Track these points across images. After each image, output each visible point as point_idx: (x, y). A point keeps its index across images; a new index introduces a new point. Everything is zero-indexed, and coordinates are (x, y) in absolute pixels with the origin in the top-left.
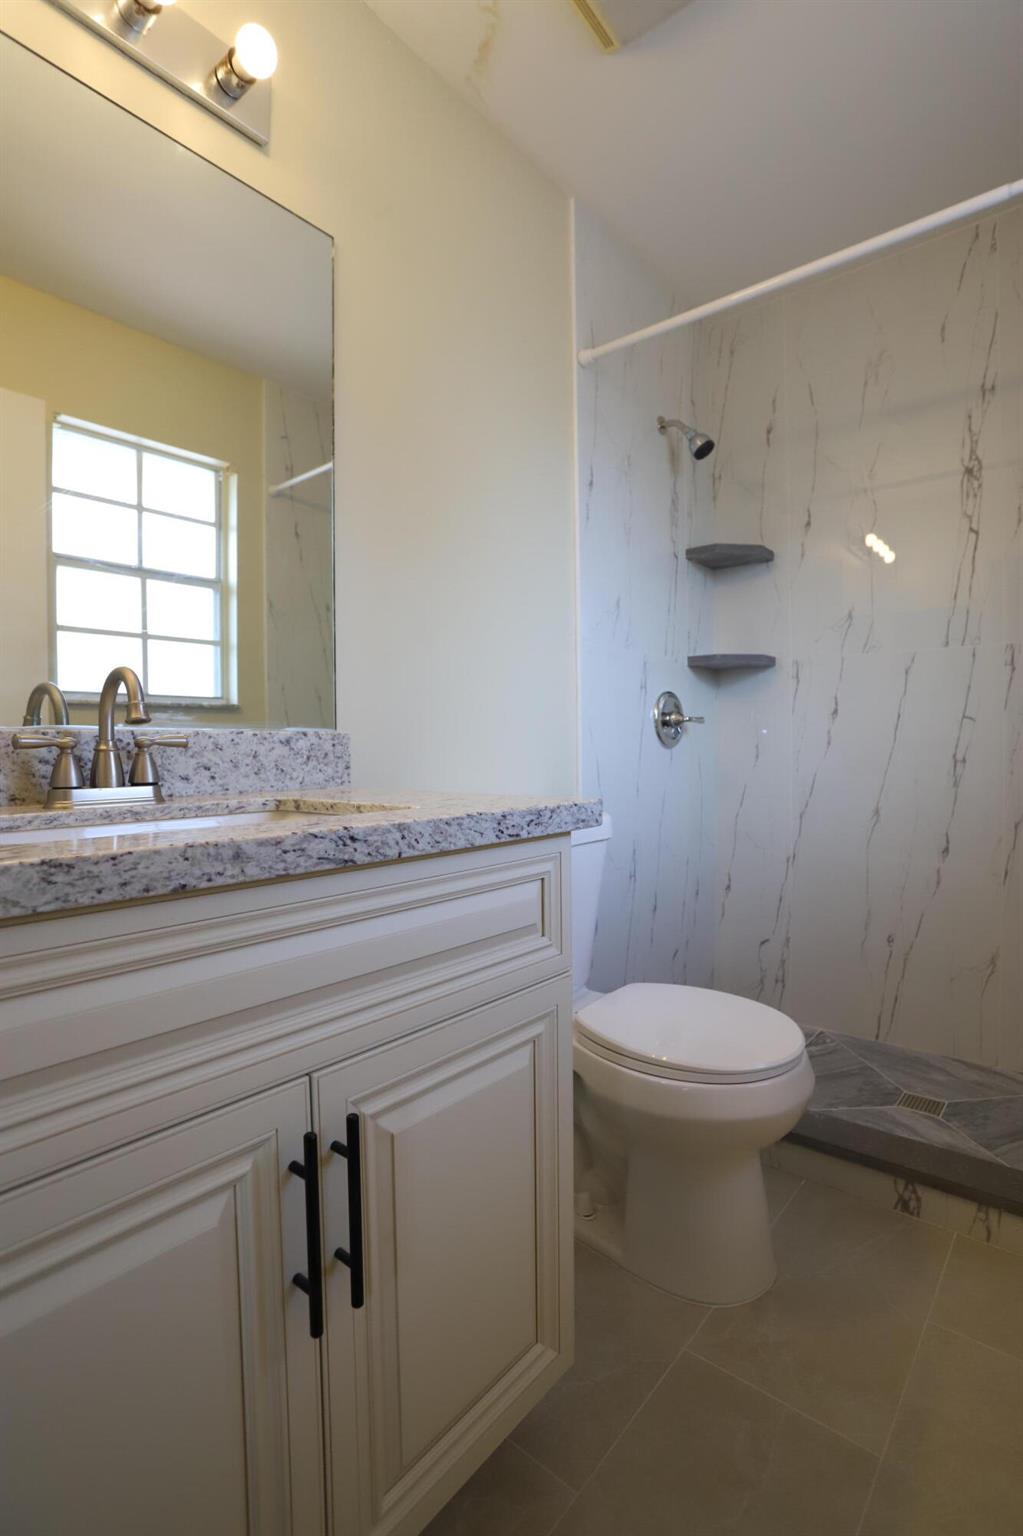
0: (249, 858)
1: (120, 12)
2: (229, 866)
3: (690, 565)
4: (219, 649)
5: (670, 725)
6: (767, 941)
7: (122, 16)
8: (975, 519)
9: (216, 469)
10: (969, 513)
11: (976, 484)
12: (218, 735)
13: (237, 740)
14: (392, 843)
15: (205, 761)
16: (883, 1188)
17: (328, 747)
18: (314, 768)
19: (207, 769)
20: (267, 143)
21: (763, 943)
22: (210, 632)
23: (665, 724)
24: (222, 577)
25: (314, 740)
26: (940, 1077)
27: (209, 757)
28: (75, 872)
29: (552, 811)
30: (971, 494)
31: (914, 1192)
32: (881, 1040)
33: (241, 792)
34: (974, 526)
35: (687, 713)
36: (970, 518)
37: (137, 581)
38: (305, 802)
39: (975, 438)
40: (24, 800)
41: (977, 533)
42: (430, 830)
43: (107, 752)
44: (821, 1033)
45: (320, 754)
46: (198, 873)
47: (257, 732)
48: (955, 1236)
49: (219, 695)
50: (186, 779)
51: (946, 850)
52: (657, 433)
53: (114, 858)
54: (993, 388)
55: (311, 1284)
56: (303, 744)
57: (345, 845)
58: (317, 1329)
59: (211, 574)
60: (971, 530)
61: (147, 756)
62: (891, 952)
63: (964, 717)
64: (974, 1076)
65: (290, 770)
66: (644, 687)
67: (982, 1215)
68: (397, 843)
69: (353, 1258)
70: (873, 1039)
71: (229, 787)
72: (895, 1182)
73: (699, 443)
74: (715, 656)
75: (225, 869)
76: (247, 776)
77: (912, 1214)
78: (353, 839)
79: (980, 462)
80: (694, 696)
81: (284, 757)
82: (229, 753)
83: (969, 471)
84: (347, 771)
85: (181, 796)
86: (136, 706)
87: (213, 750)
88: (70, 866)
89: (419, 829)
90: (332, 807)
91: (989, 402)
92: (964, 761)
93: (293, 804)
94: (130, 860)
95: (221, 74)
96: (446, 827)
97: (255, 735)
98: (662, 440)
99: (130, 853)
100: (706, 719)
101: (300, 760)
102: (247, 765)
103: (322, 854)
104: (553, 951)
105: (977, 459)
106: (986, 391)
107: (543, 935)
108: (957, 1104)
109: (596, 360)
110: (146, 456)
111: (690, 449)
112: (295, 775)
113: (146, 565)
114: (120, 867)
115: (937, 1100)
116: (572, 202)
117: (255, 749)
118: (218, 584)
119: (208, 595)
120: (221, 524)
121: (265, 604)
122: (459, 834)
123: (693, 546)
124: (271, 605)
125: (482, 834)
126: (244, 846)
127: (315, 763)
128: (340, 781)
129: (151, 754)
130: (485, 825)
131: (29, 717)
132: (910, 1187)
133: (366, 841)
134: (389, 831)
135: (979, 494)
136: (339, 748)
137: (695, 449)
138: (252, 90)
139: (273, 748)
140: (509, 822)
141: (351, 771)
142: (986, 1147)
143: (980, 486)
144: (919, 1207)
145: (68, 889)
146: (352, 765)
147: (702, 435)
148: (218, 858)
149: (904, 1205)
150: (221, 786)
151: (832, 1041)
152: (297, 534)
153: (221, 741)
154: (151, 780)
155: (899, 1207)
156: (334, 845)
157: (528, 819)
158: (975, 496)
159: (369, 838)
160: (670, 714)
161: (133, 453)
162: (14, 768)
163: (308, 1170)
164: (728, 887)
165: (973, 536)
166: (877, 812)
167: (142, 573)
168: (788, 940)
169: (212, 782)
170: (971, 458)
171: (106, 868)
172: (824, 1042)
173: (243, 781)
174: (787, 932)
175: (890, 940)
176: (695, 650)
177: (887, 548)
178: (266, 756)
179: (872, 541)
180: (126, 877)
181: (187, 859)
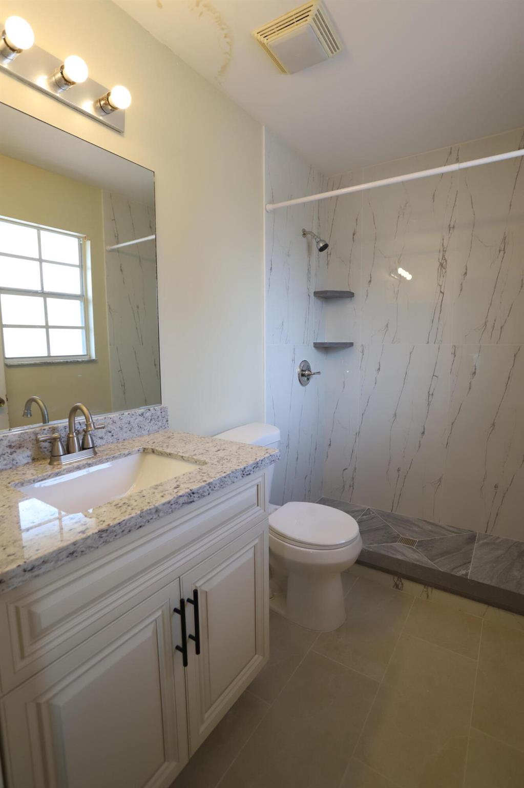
0: (160, 511)
1: (55, 80)
2: (154, 516)
3: (316, 298)
4: (84, 330)
5: (305, 375)
6: (346, 469)
7: (56, 82)
8: (443, 287)
9: (78, 238)
10: (440, 284)
11: (444, 270)
12: (114, 417)
13: (122, 418)
14: (206, 490)
15: (109, 429)
16: (389, 580)
17: (159, 413)
18: (154, 424)
19: (110, 432)
20: (123, 132)
21: (344, 470)
22: (79, 322)
23: (303, 375)
24: (84, 294)
25: (153, 412)
26: (416, 529)
27: (110, 427)
28: (108, 531)
29: (262, 461)
30: (442, 275)
31: (401, 581)
32: (393, 512)
33: (124, 440)
34: (442, 290)
35: (313, 371)
36: (441, 286)
37: (41, 299)
38: (156, 450)
39: (445, 249)
40: (38, 459)
41: (443, 293)
42: (219, 482)
43: (73, 437)
44: (369, 509)
45: (156, 417)
46: (145, 520)
47: (130, 413)
48: (415, 598)
49: (86, 354)
50: (101, 438)
51: (423, 433)
52: (302, 236)
53: (119, 524)
54: (454, 227)
55: (183, 649)
56: (148, 414)
57: (191, 496)
58: (185, 663)
59: (78, 292)
60: (441, 292)
61: (89, 436)
62: (399, 475)
63: (433, 375)
64: (430, 527)
65: (144, 426)
66: (293, 360)
67: (425, 590)
68: (208, 490)
69: (196, 638)
70: (390, 511)
71: (119, 438)
72: (394, 578)
73: (321, 245)
74: (326, 343)
75: (153, 517)
76: (126, 432)
77: (400, 589)
78: (193, 493)
79: (446, 261)
80: (316, 361)
81: (141, 421)
82: (118, 424)
83: (441, 265)
84: (167, 423)
85: (100, 446)
86: (90, 425)
87: (112, 424)
88: (107, 530)
89: (215, 483)
90: (170, 454)
91: (451, 234)
92: (432, 395)
93: (151, 450)
94: (125, 522)
95: (102, 103)
96: (225, 479)
97: (129, 414)
98: (304, 241)
99: (124, 520)
100: (321, 373)
101: (148, 421)
102: (126, 427)
103: (184, 502)
104: (262, 511)
105: (445, 259)
106: (451, 228)
107: (258, 506)
108: (422, 541)
109: (274, 209)
110: (42, 232)
111: (318, 248)
112: (146, 428)
113: (46, 289)
114: (121, 526)
115: (414, 539)
116: (264, 127)
117: (129, 420)
118: (82, 297)
119: (77, 305)
120: (82, 266)
121: (107, 310)
122: (229, 480)
123: (317, 291)
124: (110, 308)
125: (237, 477)
126: (159, 507)
127: (154, 421)
128: (164, 427)
129: (90, 435)
130: (238, 474)
131: (26, 411)
132: (399, 580)
133: (197, 493)
134: (205, 486)
135: (445, 275)
136: (163, 413)
137: (319, 248)
138: (116, 111)
139: (136, 418)
140: (246, 470)
141: (169, 422)
142: (431, 560)
143: (446, 272)
144: (402, 587)
145: (106, 538)
146: (169, 419)
147: (323, 241)
148: (151, 513)
149: (397, 586)
150: (116, 438)
151: (373, 513)
152: (121, 270)
153: (115, 419)
154: (91, 446)
155: (395, 587)
156: (187, 498)
157: (254, 466)
158: (443, 276)
159: (199, 491)
160: (305, 371)
161: (35, 231)
162: (33, 446)
163: (181, 611)
164: (330, 445)
165: (442, 294)
166: (395, 415)
167: (44, 294)
168: (355, 469)
169: (112, 438)
170: (442, 259)
171: (117, 527)
172: (370, 514)
173: (125, 435)
174: (355, 465)
175: (399, 470)
176: (317, 339)
177: (407, 273)
178: (134, 422)
179: (401, 271)
180: (123, 528)
181: (141, 517)
